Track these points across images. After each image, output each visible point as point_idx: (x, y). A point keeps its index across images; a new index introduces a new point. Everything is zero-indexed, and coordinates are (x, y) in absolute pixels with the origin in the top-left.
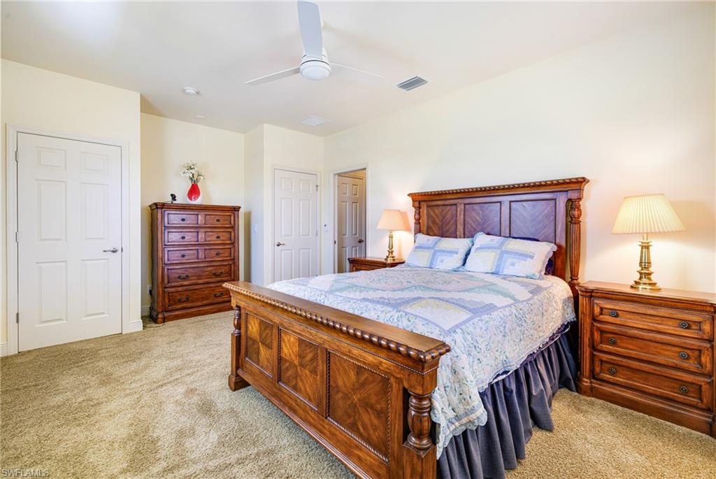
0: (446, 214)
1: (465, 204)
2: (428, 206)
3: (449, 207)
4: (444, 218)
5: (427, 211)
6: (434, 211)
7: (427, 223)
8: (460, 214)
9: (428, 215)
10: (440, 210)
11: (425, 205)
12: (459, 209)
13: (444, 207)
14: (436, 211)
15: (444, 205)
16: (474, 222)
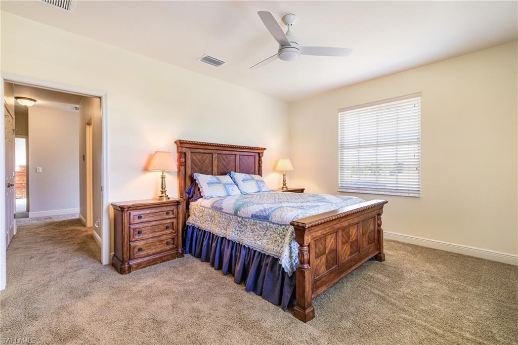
0: (206, 159)
1: (218, 154)
2: (192, 152)
3: (207, 155)
4: (204, 162)
5: (191, 155)
6: (196, 157)
7: (192, 165)
8: (215, 160)
9: (192, 159)
10: (201, 156)
11: (190, 152)
12: (214, 157)
13: (204, 155)
14: (198, 156)
15: (205, 153)
16: (222, 165)
